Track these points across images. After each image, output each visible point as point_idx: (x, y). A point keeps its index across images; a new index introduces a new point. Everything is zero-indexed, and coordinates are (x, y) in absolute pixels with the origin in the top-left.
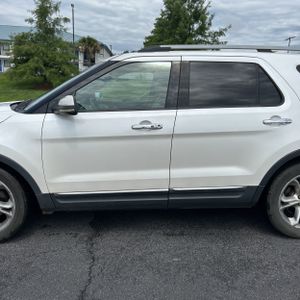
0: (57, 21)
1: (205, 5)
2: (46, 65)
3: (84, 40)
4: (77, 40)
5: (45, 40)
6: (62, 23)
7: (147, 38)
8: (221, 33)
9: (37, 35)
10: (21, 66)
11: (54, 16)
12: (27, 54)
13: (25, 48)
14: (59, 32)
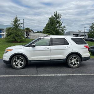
0: (19, 24)
1: (60, 20)
2: (16, 36)
3: (26, 29)
4: (24, 29)
5: (16, 29)
6: (21, 24)
7: (44, 28)
8: (65, 27)
9: (14, 28)
10: (9, 36)
11: (18, 23)
12: (11, 33)
13: (10, 31)
14: (20, 27)
